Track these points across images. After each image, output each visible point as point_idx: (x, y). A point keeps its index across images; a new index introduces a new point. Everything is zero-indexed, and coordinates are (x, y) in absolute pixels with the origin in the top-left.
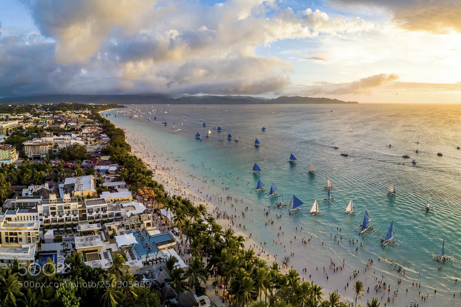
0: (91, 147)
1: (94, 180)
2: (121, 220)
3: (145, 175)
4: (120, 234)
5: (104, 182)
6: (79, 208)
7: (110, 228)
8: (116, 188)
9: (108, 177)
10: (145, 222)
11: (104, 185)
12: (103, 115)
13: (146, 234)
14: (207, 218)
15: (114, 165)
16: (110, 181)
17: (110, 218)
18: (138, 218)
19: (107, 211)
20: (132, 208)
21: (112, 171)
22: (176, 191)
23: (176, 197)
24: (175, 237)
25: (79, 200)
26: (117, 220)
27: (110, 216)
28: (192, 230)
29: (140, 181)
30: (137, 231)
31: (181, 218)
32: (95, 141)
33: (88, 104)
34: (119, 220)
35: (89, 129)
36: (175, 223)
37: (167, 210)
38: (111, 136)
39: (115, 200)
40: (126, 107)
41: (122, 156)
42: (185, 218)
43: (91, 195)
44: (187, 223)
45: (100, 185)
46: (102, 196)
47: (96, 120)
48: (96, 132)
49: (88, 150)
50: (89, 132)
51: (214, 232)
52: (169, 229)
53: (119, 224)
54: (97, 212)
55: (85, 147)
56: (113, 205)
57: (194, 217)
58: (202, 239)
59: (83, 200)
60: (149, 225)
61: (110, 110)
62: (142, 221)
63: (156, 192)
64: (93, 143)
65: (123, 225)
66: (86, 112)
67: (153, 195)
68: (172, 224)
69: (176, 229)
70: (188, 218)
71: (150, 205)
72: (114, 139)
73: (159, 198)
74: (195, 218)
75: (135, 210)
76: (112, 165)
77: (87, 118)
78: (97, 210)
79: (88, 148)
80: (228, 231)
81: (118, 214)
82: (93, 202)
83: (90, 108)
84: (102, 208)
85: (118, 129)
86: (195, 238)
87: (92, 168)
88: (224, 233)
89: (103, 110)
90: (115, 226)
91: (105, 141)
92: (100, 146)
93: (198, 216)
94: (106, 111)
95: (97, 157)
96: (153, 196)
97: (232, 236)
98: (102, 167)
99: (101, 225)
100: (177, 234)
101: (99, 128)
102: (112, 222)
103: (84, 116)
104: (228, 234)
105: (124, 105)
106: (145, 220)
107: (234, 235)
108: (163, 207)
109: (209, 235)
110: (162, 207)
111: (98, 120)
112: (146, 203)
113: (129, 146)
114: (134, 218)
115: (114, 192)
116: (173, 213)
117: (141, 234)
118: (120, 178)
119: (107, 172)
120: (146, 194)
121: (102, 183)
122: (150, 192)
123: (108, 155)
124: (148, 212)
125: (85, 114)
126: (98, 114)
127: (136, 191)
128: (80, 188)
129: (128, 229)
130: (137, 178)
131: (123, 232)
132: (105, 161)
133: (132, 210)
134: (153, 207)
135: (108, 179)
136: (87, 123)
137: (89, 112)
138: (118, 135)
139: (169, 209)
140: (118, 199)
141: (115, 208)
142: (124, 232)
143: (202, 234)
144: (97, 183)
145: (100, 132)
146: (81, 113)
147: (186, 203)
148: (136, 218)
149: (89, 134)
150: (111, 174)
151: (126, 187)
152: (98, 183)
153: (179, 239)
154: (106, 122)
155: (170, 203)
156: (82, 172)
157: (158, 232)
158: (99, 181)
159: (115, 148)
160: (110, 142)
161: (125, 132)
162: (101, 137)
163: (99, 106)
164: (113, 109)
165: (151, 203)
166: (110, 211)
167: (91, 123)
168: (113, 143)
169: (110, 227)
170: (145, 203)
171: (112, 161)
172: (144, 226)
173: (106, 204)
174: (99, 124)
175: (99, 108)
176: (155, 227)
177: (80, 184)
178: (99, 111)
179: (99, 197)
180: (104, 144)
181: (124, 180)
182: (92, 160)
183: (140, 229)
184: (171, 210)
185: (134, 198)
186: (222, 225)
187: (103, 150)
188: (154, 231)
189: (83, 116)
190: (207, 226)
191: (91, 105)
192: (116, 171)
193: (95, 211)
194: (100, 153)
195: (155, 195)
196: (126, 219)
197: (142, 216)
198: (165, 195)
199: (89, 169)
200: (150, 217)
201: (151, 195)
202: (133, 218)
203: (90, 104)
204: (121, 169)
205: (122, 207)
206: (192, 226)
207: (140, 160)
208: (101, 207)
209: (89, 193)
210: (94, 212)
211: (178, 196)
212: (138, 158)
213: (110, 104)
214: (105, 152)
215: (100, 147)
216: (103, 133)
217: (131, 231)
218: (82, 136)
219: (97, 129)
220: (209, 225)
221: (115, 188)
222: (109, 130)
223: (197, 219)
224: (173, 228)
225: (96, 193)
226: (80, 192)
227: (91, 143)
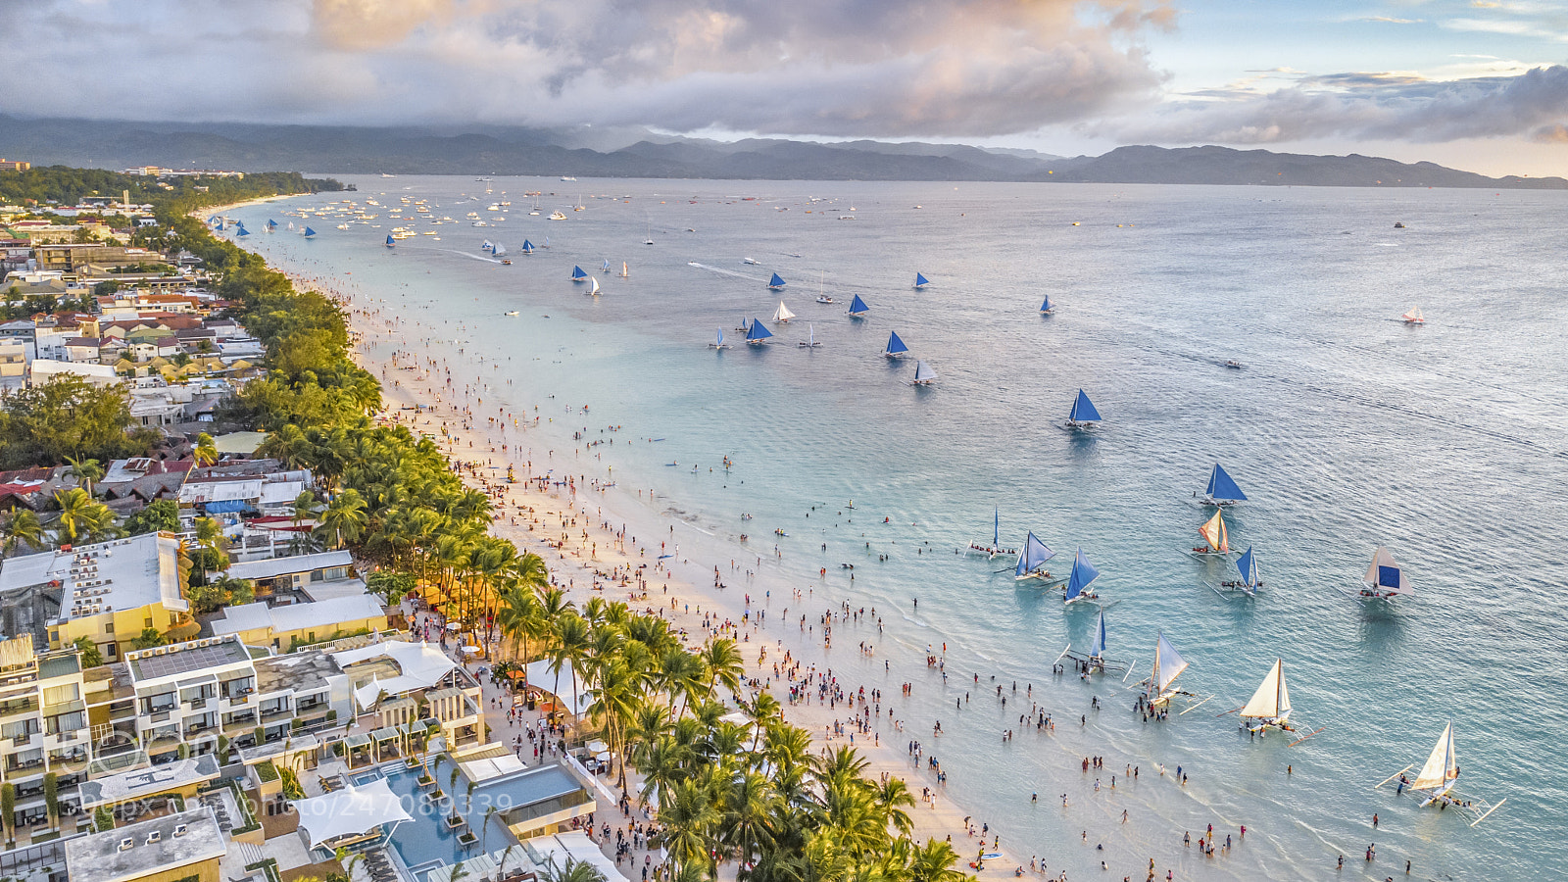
0: (158, 390)
1: (179, 553)
2: (326, 727)
3: (454, 516)
4: (319, 787)
5: (234, 559)
6: (92, 697)
7: (266, 771)
8: (304, 582)
9: (254, 533)
10: (450, 726)
11: (234, 572)
12: (220, 228)
13: (454, 776)
14: (746, 695)
15: (290, 474)
16: (266, 555)
17: (266, 726)
18: (412, 711)
19: (252, 692)
20: (382, 667)
21: (280, 504)
22: (601, 580)
23: (601, 609)
24: (592, 780)
25: (91, 659)
26: (302, 728)
27: (267, 714)
28: (674, 750)
29: (426, 543)
30: (410, 765)
31: (623, 697)
32: (181, 360)
33: (133, 172)
34: (319, 729)
35: (144, 303)
36: (594, 722)
37: (558, 665)
38: (272, 333)
39: (294, 638)
40: (351, 188)
41: (334, 430)
42: (641, 698)
43: (162, 626)
44: (651, 722)
45: (213, 577)
46: (221, 629)
47: (184, 255)
48: (183, 314)
49: (138, 410)
50: (141, 315)
51: (774, 760)
52: (563, 750)
53: (316, 746)
54: (197, 703)
55: (122, 396)
56: (284, 662)
57: (684, 694)
58: (717, 787)
59: (113, 658)
60: (467, 734)
61: (260, 201)
62: (435, 722)
63: (506, 592)
64: (167, 370)
65: (338, 749)
66: (121, 212)
67: (493, 605)
68: (578, 726)
69: (598, 748)
70: (657, 699)
71: (475, 649)
72: (288, 348)
73: (520, 615)
74: (689, 697)
75: (401, 674)
76: (275, 475)
77: (128, 247)
78: (198, 695)
79: (139, 399)
80: (841, 754)
81: (312, 703)
82: (170, 658)
83: (144, 190)
84: (225, 687)
85: (310, 299)
86: (688, 783)
87: (164, 495)
88: (822, 765)
89: (224, 204)
90: (296, 755)
91: (234, 361)
92: (207, 387)
93: (703, 690)
94: (236, 205)
95: (192, 439)
96: (490, 610)
97: (858, 777)
98: (221, 491)
99: (216, 762)
100: (602, 770)
101: (199, 295)
102: (279, 739)
103: (109, 235)
104: (839, 769)
105: (339, 178)
106: (451, 717)
107: (865, 775)
108: (539, 652)
109: (752, 771)
110: (531, 653)
111: (196, 252)
112: (457, 641)
113: (371, 378)
114: (396, 711)
115: (289, 603)
116: (587, 679)
117: (426, 779)
118: (321, 537)
119: (251, 514)
120: (454, 602)
121: (224, 567)
122: (477, 591)
123: (253, 429)
124: (465, 681)
125: (116, 223)
126: (191, 221)
127: (404, 591)
128: (93, 599)
129: (365, 760)
130: (414, 528)
131: (337, 777)
132: (240, 456)
133: (387, 677)
134: (487, 658)
135: (256, 542)
136: (131, 270)
137: (138, 212)
138: (311, 326)
139: (567, 662)
140: (311, 635)
141: (297, 677)
142: (341, 779)
143: (718, 767)
144: (196, 567)
145: (207, 313)
146: (91, 219)
147: (649, 635)
148: (404, 712)
149: (142, 327)
150: (270, 519)
151: (352, 573)
152: (197, 570)
153: (609, 788)
154: (242, 264)
155: (573, 637)
156: (108, 519)
157: (510, 764)
158: (206, 559)
159: (292, 394)
160: (267, 364)
161: (345, 309)
162: (213, 339)
163: (197, 183)
164: (276, 198)
165: (479, 641)
166: (268, 691)
167: (155, 269)
168: (279, 371)
169: (270, 761)
170: (451, 642)
171: (280, 457)
172: (444, 744)
173: (249, 663)
174: (203, 274)
175: (197, 191)
176: (499, 744)
177: (93, 582)
178: (196, 209)
179: (206, 631)
180: (232, 375)
181: (341, 541)
182: (163, 457)
183: (425, 759)
184: (576, 666)
185: (396, 622)
186: (810, 729)
187: (229, 402)
188: (494, 760)
189: (104, 232)
190: (744, 732)
191: (152, 177)
192: (301, 504)
193: (182, 702)
194: (208, 418)
195: (501, 604)
196: (353, 721)
197: (435, 701)
198: (548, 601)
199: (146, 501)
200: (472, 703)
201: (482, 605)
202: (388, 713)
203: (144, 171)
204: (326, 495)
205: (335, 668)
206: (672, 732)
207: (425, 448)
208: (217, 680)
209: (149, 621)
210: (179, 704)
211: (612, 604)
212: (418, 438)
213: (260, 169)
214: (239, 415)
215: (208, 391)
216: (223, 319)
217: (378, 768)
218: (102, 336)
219: (187, 299)
220: (754, 731)
221: (295, 586)
222: (256, 302)
223: (700, 701)
224: (583, 745)
225: (190, 616)
226: (94, 618)
227: (153, 371)
